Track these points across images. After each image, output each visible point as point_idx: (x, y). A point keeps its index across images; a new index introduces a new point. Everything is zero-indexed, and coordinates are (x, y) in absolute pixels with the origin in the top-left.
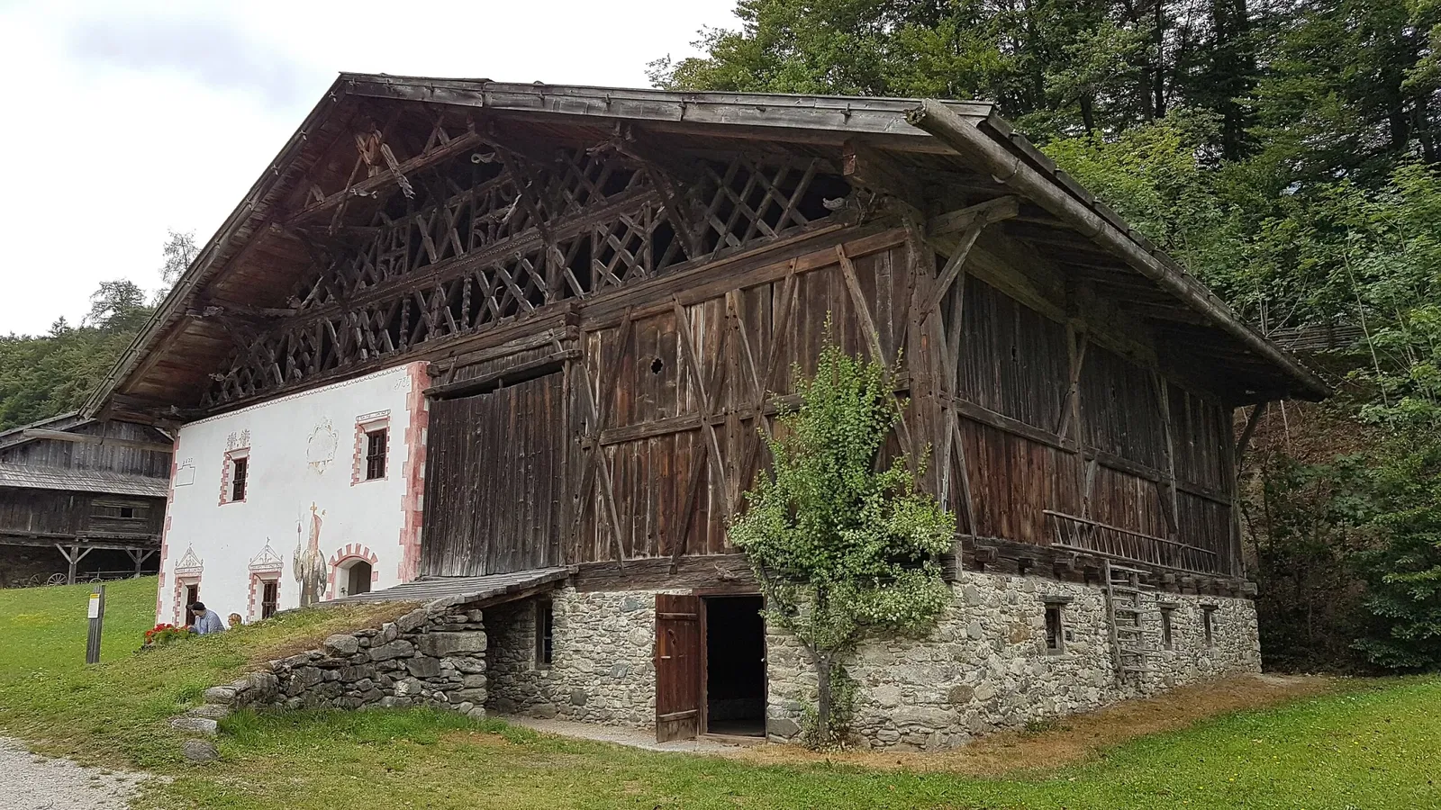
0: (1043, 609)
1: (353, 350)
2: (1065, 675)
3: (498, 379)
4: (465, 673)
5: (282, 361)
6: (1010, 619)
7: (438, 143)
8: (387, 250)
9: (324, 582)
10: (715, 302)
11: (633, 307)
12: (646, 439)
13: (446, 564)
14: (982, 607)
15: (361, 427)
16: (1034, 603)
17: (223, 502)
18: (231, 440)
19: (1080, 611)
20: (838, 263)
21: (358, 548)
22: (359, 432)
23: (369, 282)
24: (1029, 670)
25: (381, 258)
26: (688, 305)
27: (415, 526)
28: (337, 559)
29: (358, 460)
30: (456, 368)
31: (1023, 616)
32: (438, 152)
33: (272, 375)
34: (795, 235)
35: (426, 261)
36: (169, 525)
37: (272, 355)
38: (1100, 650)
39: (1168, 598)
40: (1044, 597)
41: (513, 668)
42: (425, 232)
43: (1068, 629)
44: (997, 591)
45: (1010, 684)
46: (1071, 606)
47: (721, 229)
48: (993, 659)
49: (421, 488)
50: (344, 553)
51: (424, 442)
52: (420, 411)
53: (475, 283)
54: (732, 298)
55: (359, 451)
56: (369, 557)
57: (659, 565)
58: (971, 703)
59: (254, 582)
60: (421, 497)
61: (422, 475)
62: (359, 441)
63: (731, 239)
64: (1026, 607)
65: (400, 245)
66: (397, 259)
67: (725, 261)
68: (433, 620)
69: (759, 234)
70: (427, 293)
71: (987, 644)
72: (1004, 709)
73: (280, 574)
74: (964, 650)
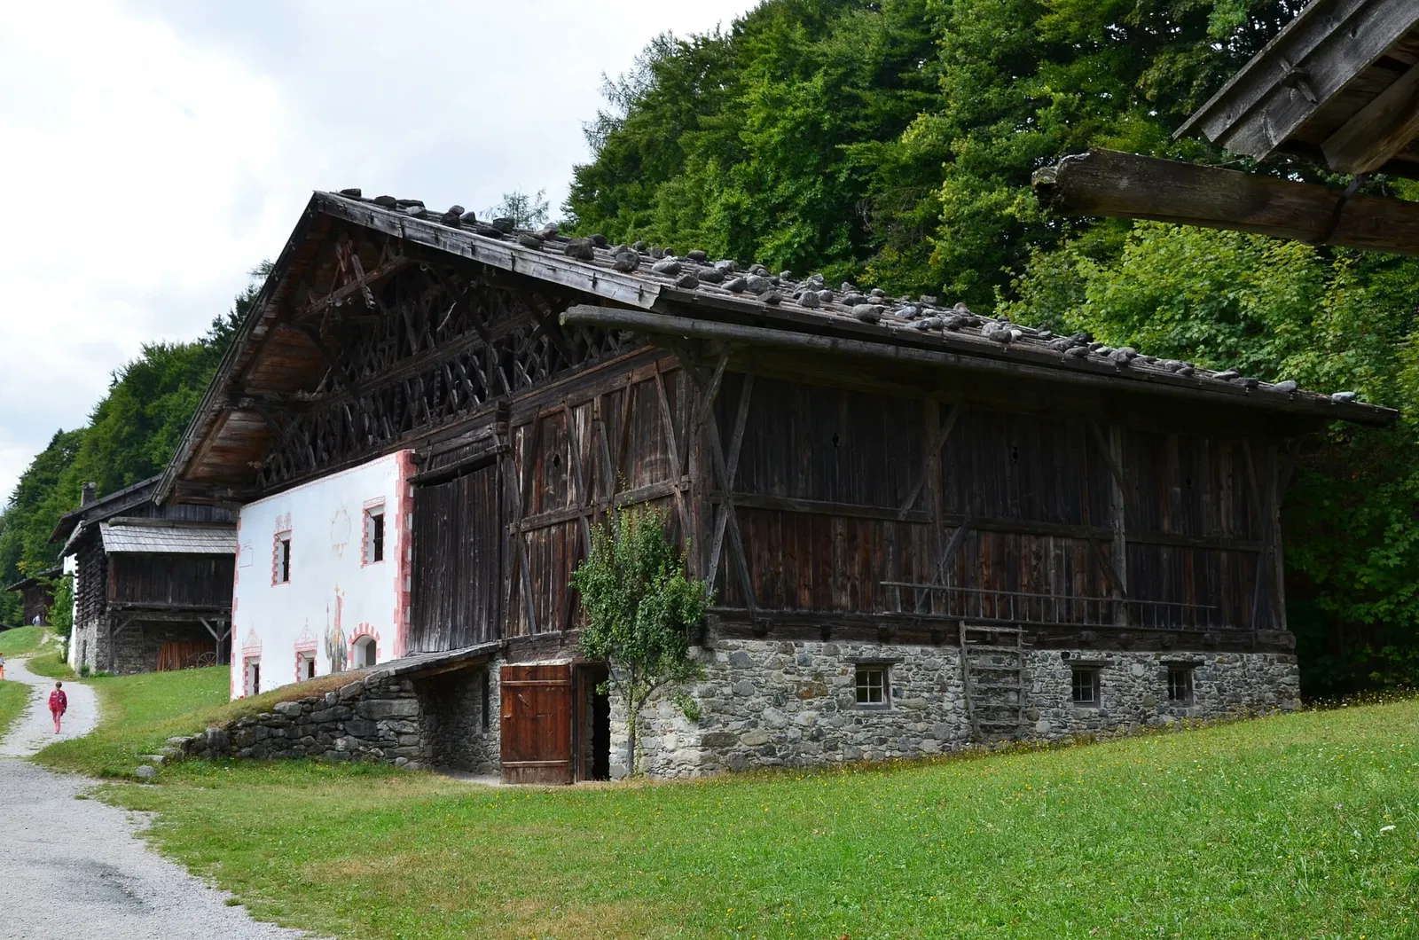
0: (852, 669)
1: (363, 436)
2: (883, 728)
3: (456, 469)
4: (399, 734)
5: (314, 444)
6: (798, 679)
7: (387, 260)
8: (384, 339)
9: (345, 659)
10: (589, 405)
11: (540, 406)
12: (549, 527)
13: (426, 642)
14: (757, 669)
15: (367, 512)
16: (837, 664)
17: (275, 582)
18: (278, 522)
19: (915, 670)
20: (654, 378)
21: (367, 626)
22: (366, 516)
23: (372, 370)
24: (822, 722)
25: (379, 346)
26: (573, 407)
27: (404, 605)
28: (353, 637)
29: (366, 543)
30: (434, 456)
31: (818, 675)
32: (388, 268)
33: (307, 458)
34: (631, 350)
35: (409, 353)
36: (236, 606)
37: (307, 438)
38: (947, 706)
39: (1088, 656)
40: (851, 660)
41: (466, 733)
42: (408, 322)
43: (895, 687)
44: (780, 655)
45: (792, 733)
46: (898, 666)
47: (589, 341)
48: (769, 712)
49: (408, 570)
50: (358, 632)
51: (410, 527)
52: (406, 498)
53: (443, 376)
54: (597, 402)
55: (366, 535)
56: (375, 635)
57: (554, 638)
58: (736, 747)
59: (299, 660)
60: (409, 578)
61: (409, 558)
62: (366, 525)
63: (593, 350)
64: (823, 668)
65: (392, 334)
66: (390, 348)
67: (591, 370)
68: (369, 690)
69: (609, 349)
70: (412, 382)
71: (762, 699)
72: (782, 753)
73: (314, 652)
74: (726, 704)
